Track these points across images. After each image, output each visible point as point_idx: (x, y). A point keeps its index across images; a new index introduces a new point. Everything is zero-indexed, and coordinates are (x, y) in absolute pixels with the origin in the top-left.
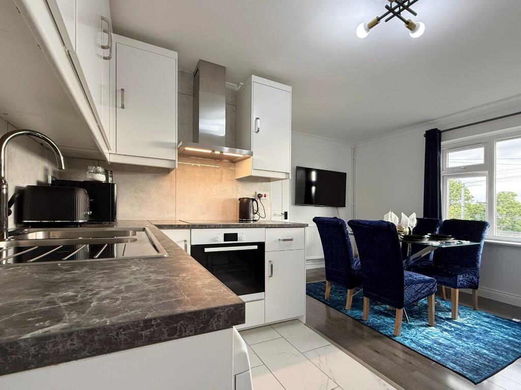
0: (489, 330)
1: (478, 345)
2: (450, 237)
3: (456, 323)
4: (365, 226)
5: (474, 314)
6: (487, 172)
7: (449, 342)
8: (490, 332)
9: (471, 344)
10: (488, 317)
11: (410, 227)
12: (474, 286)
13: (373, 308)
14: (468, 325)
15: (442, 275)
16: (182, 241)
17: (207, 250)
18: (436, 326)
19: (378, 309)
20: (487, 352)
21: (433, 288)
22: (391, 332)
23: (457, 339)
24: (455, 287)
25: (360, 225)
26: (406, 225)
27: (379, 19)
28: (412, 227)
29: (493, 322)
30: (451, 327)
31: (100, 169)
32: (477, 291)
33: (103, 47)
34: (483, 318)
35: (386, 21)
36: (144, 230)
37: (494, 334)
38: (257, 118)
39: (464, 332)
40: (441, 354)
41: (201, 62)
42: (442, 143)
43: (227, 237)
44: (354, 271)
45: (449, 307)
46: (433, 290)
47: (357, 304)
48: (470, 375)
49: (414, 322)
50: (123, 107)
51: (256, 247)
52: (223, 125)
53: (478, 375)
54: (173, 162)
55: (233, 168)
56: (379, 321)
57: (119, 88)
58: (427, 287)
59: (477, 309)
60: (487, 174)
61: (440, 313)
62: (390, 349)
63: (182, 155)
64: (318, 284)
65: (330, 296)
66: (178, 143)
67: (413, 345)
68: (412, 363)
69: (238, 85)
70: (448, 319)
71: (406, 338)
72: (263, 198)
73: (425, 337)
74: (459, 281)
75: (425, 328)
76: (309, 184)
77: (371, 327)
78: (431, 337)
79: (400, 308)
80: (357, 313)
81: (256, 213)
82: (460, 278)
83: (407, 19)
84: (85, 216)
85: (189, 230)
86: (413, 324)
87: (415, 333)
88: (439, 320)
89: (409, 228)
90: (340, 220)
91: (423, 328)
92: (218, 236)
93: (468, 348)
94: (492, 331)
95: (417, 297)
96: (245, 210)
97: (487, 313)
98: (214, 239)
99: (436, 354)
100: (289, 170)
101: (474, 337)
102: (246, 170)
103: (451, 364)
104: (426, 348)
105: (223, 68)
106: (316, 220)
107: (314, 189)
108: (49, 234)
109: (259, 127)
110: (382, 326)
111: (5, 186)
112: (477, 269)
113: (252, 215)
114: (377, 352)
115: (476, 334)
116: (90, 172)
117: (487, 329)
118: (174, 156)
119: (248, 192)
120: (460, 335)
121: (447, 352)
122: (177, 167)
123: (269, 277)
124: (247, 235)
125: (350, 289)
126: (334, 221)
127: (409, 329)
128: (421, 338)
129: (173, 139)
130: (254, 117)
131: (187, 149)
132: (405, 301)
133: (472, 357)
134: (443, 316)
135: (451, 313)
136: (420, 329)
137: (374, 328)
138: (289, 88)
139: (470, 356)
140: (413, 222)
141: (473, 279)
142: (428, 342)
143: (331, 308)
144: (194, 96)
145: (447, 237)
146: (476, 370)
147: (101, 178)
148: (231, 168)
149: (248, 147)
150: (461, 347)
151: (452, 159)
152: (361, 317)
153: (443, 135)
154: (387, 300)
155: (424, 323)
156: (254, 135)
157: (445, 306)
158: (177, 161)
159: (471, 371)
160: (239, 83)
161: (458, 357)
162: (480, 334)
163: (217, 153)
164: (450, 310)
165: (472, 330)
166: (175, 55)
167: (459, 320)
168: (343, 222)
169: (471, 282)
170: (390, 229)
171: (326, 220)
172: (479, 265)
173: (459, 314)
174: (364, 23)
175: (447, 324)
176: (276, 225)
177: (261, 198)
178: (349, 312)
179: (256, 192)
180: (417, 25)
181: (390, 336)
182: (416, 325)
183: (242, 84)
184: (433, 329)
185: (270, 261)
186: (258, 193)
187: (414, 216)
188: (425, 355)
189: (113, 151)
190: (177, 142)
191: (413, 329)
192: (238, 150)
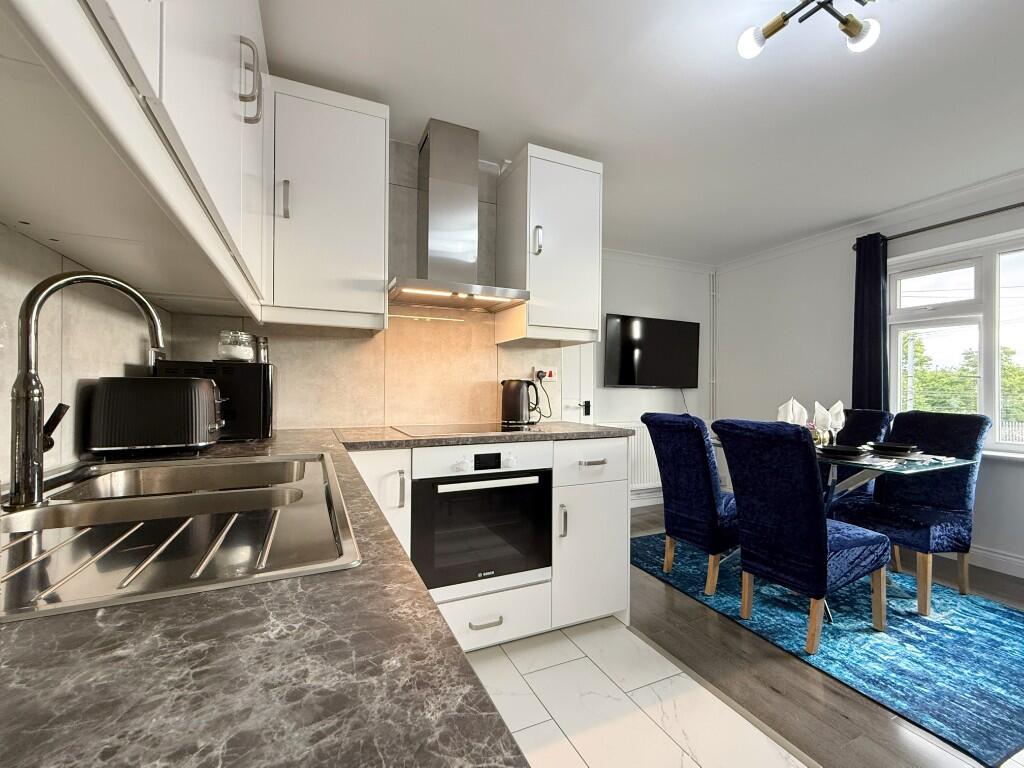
0: (999, 639)
1: (981, 674)
2: (913, 451)
3: (928, 624)
4: (748, 434)
5: (961, 604)
6: (981, 316)
7: (921, 668)
8: (1003, 644)
9: (966, 672)
10: (993, 611)
11: (832, 430)
12: (962, 546)
13: (757, 592)
14: (954, 628)
15: (898, 524)
16: (394, 473)
17: (442, 489)
18: (889, 632)
19: (767, 593)
20: (1003, 692)
21: (883, 555)
22: (799, 646)
23: (936, 660)
24: (926, 550)
25: (738, 431)
26: (825, 427)
27: (786, 18)
28: (835, 429)
29: (1005, 622)
30: (921, 633)
31: (244, 337)
32: (967, 556)
33: (243, 98)
34: (981, 612)
35: (801, 20)
36: (322, 457)
37: (1009, 648)
38: (538, 227)
39: (949, 645)
40: (908, 696)
41: (434, 124)
42: (888, 260)
43: (481, 461)
44: (723, 518)
45: (908, 587)
46: (884, 559)
47: (728, 584)
48: (976, 747)
49: (842, 621)
50: (286, 215)
51: (534, 480)
52: (473, 241)
53: (993, 748)
54: (378, 318)
55: (491, 323)
56: (773, 621)
57: (280, 179)
58: (872, 553)
59: (967, 591)
60: (981, 320)
61: (893, 603)
62: (801, 683)
63: (397, 302)
64: (648, 539)
65: (673, 566)
66: (389, 281)
67: (847, 676)
68: (851, 717)
69: (501, 163)
70: (910, 615)
71: (832, 659)
72: (547, 378)
73: (869, 657)
74: (934, 539)
75: (866, 635)
76: (627, 344)
77: (758, 634)
78: (882, 656)
79: (818, 597)
80: (728, 601)
81: (534, 409)
82: (936, 531)
83: (844, 14)
84: (211, 433)
85: (408, 451)
86: (841, 625)
87: (847, 646)
88: (894, 616)
89: (830, 432)
90: (694, 418)
91: (863, 636)
92: (463, 460)
93: (963, 683)
94: (1005, 642)
95: (853, 575)
96: (513, 406)
97: (988, 601)
98: (456, 467)
99: (895, 695)
100: (598, 325)
101: (970, 655)
102: (516, 326)
103: (933, 721)
104: (875, 683)
105: (476, 133)
106: (647, 419)
107: (637, 353)
108: (137, 474)
109: (541, 243)
110: (781, 631)
111: (36, 391)
112: (967, 512)
113: (525, 412)
114: (774, 690)
115: (972, 649)
116: (224, 344)
117: (994, 637)
118: (381, 304)
119: (517, 368)
120: (941, 651)
121: (919, 691)
122: (386, 327)
123: (561, 536)
124: (518, 456)
125: (713, 554)
126: (683, 422)
127: (834, 638)
128: (861, 657)
129: (380, 273)
130: (532, 224)
131: (405, 290)
132: (828, 584)
133: (974, 705)
134: (899, 608)
135: (915, 603)
136: (857, 639)
137: (764, 635)
138: (598, 167)
139: (970, 702)
140: (837, 419)
141: (959, 533)
142: (877, 668)
143: (675, 590)
144: (419, 189)
145: (908, 449)
146: (985, 736)
147: (246, 353)
148: (487, 322)
149: (520, 283)
150: (948, 680)
151: (907, 292)
152: (737, 610)
153: (891, 245)
154: (792, 580)
155: (863, 624)
156: (531, 258)
157: (901, 586)
158: (387, 316)
159: (975, 738)
160: (503, 162)
161: (944, 704)
162: (983, 649)
163: (462, 296)
164: (913, 595)
165: (963, 639)
166: (384, 111)
167: (933, 616)
168: (700, 422)
169: (956, 540)
170: (800, 437)
171: (666, 419)
172: (971, 504)
173: (933, 603)
174: (754, 28)
175: (910, 627)
176: (573, 434)
177: (543, 380)
178: (712, 601)
179: (533, 368)
180: (864, 25)
181: (798, 652)
182: (848, 628)
183: (510, 162)
184: (882, 638)
185: (562, 506)
186: (537, 370)
187: (839, 407)
188: (875, 699)
189: (268, 300)
190: (387, 279)
191: (843, 639)
192: (498, 289)
